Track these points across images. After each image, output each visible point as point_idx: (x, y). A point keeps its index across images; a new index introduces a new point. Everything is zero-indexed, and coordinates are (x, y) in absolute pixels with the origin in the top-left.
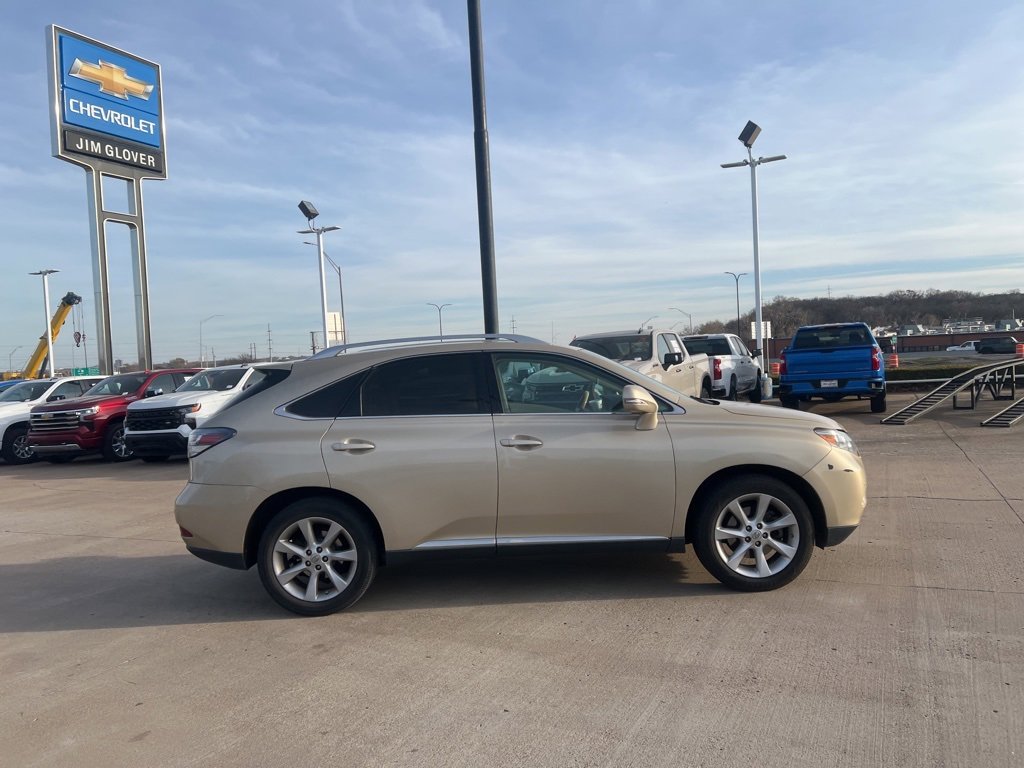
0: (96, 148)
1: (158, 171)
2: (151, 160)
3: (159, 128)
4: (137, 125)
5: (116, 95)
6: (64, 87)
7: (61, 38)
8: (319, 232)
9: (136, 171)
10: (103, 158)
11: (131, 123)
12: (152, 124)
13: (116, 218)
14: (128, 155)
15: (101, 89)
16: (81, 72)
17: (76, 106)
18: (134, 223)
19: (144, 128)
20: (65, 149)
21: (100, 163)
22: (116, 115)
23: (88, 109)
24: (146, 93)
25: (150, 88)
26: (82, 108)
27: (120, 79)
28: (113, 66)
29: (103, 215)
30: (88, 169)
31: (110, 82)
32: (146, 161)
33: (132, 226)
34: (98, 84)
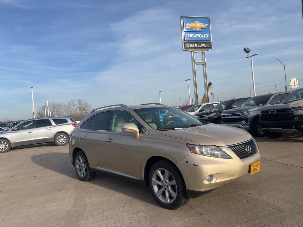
0: (193, 45)
1: (210, 48)
2: (208, 45)
3: (209, 36)
4: (203, 36)
5: (198, 30)
6: (184, 31)
7: (183, 19)
8: (251, 57)
9: (204, 49)
10: (194, 48)
11: (202, 36)
12: (207, 35)
13: (198, 63)
14: (201, 45)
15: (194, 29)
16: (188, 26)
17: (187, 36)
18: (203, 64)
19: (205, 36)
20: (185, 48)
21: (194, 50)
22: (198, 35)
23: (190, 36)
24: (206, 27)
25: (207, 25)
26: (189, 36)
27: (198, 25)
28: (197, 22)
29: (195, 63)
30: (191, 52)
31: (196, 26)
32: (206, 46)
33: (203, 65)
34: (193, 28)
